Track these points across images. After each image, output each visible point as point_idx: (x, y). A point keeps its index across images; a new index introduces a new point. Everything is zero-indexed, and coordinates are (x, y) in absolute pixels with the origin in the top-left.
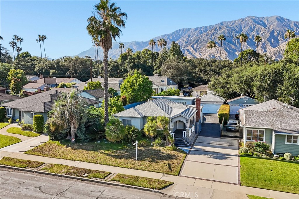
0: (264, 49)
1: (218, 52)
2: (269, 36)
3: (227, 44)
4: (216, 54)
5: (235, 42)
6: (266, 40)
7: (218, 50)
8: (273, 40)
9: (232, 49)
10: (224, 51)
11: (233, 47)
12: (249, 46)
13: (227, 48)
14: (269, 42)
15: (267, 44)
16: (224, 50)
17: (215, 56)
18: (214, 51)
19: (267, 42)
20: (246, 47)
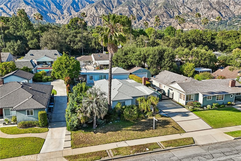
0: (69, 12)
1: (32, 12)
2: (72, 2)
3: (39, 5)
4: (30, 14)
5: (46, 5)
6: (70, 5)
7: (32, 10)
8: (75, 5)
9: (44, 11)
10: (37, 12)
11: (45, 9)
12: (58, 9)
13: (40, 10)
14: (72, 7)
15: (71, 9)
16: (37, 10)
17: (30, 16)
18: (28, 11)
19: (71, 7)
20: (55, 10)
